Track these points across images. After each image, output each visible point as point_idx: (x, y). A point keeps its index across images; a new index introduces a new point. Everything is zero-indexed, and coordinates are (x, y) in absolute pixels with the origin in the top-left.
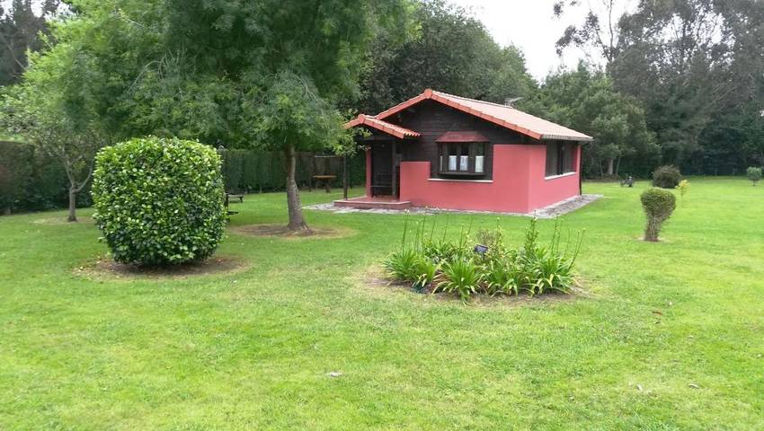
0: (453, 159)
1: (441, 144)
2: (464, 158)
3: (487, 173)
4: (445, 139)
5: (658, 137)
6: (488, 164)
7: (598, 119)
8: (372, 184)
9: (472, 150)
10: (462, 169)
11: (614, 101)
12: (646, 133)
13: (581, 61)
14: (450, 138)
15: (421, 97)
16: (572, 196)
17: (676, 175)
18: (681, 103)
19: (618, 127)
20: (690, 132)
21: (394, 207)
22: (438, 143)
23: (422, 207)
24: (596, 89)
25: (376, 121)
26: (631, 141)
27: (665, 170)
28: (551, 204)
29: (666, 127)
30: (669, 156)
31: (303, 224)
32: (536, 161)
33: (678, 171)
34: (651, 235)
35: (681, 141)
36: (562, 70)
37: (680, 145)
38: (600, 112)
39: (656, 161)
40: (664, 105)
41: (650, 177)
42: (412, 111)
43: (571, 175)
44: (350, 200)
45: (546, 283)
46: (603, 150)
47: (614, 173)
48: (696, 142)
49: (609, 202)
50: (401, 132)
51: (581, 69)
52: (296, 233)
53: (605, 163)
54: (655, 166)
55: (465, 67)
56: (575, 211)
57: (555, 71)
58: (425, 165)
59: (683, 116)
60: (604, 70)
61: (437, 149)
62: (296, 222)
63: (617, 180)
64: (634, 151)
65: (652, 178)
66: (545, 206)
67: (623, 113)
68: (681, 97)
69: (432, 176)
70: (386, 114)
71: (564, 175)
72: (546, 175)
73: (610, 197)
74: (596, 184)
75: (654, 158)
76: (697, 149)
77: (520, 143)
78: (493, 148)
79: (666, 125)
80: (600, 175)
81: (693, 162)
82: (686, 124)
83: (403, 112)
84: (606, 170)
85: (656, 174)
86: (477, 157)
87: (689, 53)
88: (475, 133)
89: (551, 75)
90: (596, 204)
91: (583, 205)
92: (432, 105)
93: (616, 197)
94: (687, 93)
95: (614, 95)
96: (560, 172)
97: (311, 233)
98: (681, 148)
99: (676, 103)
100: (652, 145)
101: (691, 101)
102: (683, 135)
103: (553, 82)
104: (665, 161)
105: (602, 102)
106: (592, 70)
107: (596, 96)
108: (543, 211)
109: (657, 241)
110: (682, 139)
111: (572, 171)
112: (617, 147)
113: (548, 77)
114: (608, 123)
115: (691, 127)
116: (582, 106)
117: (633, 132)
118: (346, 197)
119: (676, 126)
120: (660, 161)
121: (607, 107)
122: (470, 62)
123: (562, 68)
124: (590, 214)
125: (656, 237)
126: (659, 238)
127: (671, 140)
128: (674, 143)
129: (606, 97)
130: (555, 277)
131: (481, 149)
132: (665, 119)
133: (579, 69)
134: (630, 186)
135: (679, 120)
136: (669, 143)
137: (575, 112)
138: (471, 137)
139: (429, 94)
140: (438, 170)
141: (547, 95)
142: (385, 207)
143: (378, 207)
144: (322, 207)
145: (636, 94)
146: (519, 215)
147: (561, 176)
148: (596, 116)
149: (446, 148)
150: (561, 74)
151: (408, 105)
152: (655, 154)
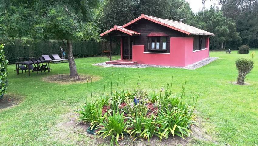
0: (153, 44)
1: (148, 38)
2: (158, 44)
3: (168, 50)
4: (150, 35)
5: (241, 34)
6: (168, 46)
7: (217, 27)
8: (123, 54)
9: (161, 40)
10: (157, 48)
11: (224, 20)
12: (236, 32)
13: (211, 6)
14: (152, 35)
15: (140, 18)
16: (205, 58)
17: (248, 48)
18: (250, 21)
19: (225, 30)
20: (253, 32)
21: (129, 64)
22: (147, 37)
23: (141, 64)
24: (217, 16)
25: (121, 28)
26: (230, 36)
27: (243, 46)
28: (196, 62)
29: (244, 30)
30: (245, 41)
31: (76, 75)
32: (189, 44)
33: (248, 47)
34: (240, 81)
35: (249, 35)
36: (204, 9)
37: (249, 37)
38: (218, 25)
39: (240, 43)
40: (243, 22)
41: (237, 49)
42: (136, 24)
43: (205, 50)
44: (113, 61)
45: (170, 132)
46: (218, 39)
47: (223, 47)
48: (255, 36)
49: (221, 61)
50: (131, 32)
51: (212, 9)
52: (72, 79)
53: (220, 44)
54: (239, 45)
55: (164, 8)
56: (206, 66)
57: (201, 10)
58: (142, 47)
59: (250, 26)
60: (220, 9)
61: (147, 40)
62: (73, 74)
63: (225, 50)
64: (232, 40)
65: (238, 50)
66: (193, 63)
67: (227, 25)
68: (250, 19)
69: (145, 51)
70: (126, 25)
71: (202, 50)
72: (194, 50)
73: (221, 59)
74: (216, 52)
75: (239, 42)
76: (255, 38)
77: (181, 37)
78: (170, 39)
79: (244, 29)
80: (218, 49)
81: (254, 43)
82: (251, 29)
83: (133, 24)
84: (220, 47)
85: (240, 48)
86: (163, 43)
87: (253, 2)
88: (163, 32)
89: (200, 11)
90: (215, 62)
91: (209, 62)
92: (144, 21)
93: (223, 58)
94: (252, 17)
95: (223, 18)
96: (200, 48)
97: (79, 79)
98: (250, 38)
99: (248, 21)
100: (239, 38)
101: (254, 20)
102: (250, 33)
103: (201, 14)
104: (243, 43)
105: (219, 21)
106: (215, 9)
107: (217, 18)
108: (192, 65)
109: (243, 84)
110: (250, 35)
111: (206, 48)
112: (224, 38)
113: (198, 12)
114: (221, 29)
115: (254, 30)
116: (211, 22)
117: (231, 32)
118: (111, 60)
119: (248, 30)
120: (241, 43)
121: (221, 23)
122: (166, 5)
123: (204, 8)
124: (212, 67)
125: (243, 82)
126: (244, 82)
127: (246, 35)
128: (247, 36)
129: (220, 19)
130: (177, 128)
131: (165, 39)
132: (243, 27)
133: (211, 9)
134: (230, 53)
135: (249, 27)
136: (245, 36)
137: (208, 25)
138: (160, 34)
139: (143, 16)
140: (148, 48)
141: (198, 18)
142: (126, 64)
143: (123, 64)
144: (100, 64)
145: (232, 17)
146: (180, 68)
147: (200, 50)
148: (216, 26)
149: (150, 39)
150: (204, 11)
151: (135, 21)
152: (239, 40)
